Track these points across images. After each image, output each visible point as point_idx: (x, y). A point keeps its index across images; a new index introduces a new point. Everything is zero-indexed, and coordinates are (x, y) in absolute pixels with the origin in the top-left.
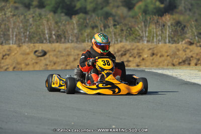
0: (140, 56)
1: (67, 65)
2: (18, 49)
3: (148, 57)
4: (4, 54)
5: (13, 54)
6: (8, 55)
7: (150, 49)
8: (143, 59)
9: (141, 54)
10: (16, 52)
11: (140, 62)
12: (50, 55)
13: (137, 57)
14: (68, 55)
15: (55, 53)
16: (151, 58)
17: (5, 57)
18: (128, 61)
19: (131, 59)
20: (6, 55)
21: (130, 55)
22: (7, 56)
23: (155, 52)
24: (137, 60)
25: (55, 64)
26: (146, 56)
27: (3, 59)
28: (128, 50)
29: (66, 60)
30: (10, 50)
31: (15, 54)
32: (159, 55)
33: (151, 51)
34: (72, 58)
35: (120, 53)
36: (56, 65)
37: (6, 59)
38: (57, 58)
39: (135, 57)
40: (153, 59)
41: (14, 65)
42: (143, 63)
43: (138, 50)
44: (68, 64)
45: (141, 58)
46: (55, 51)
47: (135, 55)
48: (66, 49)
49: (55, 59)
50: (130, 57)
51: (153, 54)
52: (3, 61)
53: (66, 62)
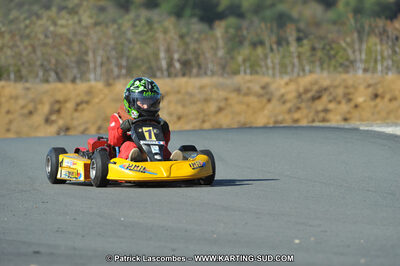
0: (349, 100)
1: (204, 121)
2: (106, 91)
3: (365, 101)
4: (78, 100)
5: (97, 100)
6: (87, 102)
7: (369, 86)
8: (356, 106)
9: (351, 97)
10: (101, 96)
11: (349, 112)
12: (169, 102)
13: (344, 101)
14: (206, 100)
15: (180, 96)
16: (372, 103)
17: (80, 108)
18: (326, 111)
19: (331, 106)
20: (81, 103)
21: (331, 98)
22: (84, 106)
23: (380, 91)
24: (344, 107)
25: (179, 118)
26: (360, 100)
27: (76, 110)
28: (326, 89)
29: (203, 111)
30: (89, 92)
31: (102, 100)
32: (388, 97)
33: (370, 91)
34: (212, 107)
35: (309, 95)
36: (182, 121)
37: (83, 110)
38: (184, 106)
39: (339, 103)
40: (376, 106)
41: (99, 123)
42: (356, 114)
43: (346, 87)
44: (206, 118)
45: (352, 104)
46: (179, 92)
47: (339, 99)
48: (202, 88)
49: (180, 110)
50: (330, 101)
51: (376, 96)
52: (76, 115)
53: (201, 115)
